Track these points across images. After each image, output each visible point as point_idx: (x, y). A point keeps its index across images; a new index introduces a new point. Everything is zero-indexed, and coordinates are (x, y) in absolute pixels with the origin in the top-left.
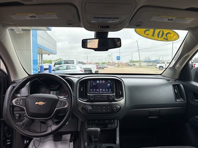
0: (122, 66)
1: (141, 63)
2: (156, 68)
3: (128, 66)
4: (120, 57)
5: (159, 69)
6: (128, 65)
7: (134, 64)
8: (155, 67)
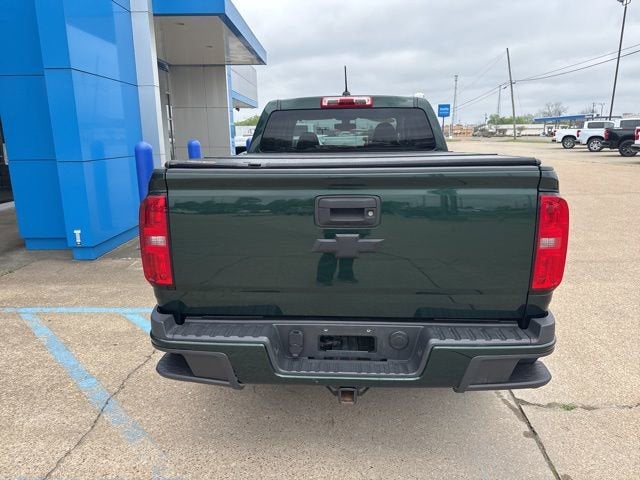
0: (458, 138)
1: (526, 126)
2: (554, 141)
3: (480, 138)
4: (448, 106)
5: (561, 145)
6: (481, 133)
7: (500, 131)
8: (551, 139)
